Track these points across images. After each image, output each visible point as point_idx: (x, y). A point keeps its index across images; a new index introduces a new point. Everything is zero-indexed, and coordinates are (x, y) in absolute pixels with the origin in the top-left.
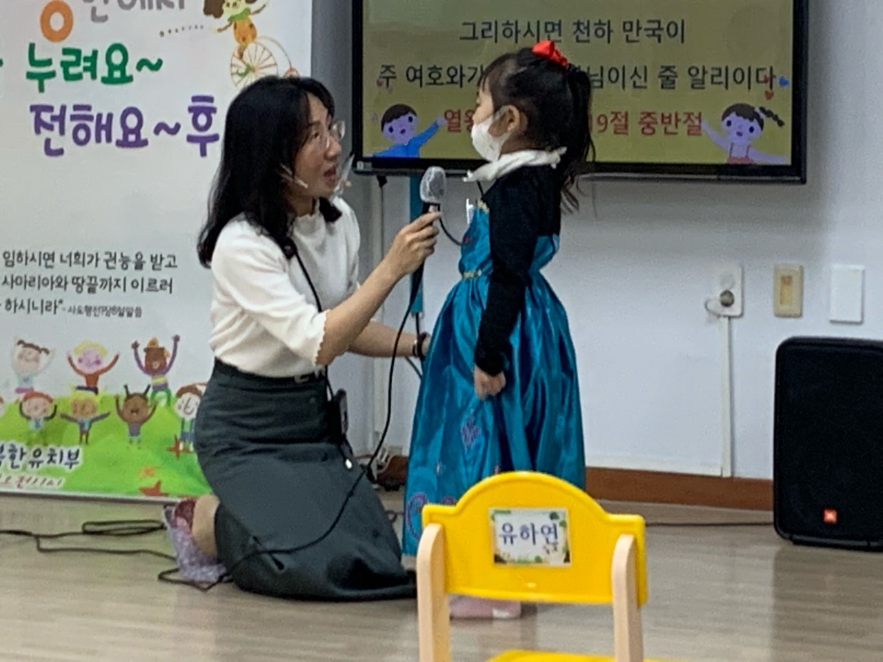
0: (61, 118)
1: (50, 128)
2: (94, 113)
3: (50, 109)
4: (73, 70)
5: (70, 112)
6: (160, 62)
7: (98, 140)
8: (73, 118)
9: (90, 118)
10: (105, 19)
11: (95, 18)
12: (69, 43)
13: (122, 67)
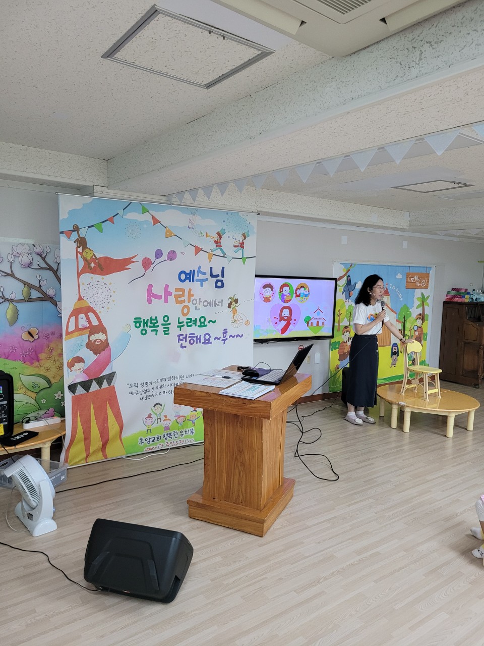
0: (186, 338)
1: (183, 340)
2: (196, 335)
3: (182, 335)
4: (189, 324)
5: (188, 335)
6: (215, 321)
7: (197, 343)
8: (189, 337)
9: (195, 337)
10: (199, 309)
11: (196, 309)
12: (188, 317)
13: (204, 323)
